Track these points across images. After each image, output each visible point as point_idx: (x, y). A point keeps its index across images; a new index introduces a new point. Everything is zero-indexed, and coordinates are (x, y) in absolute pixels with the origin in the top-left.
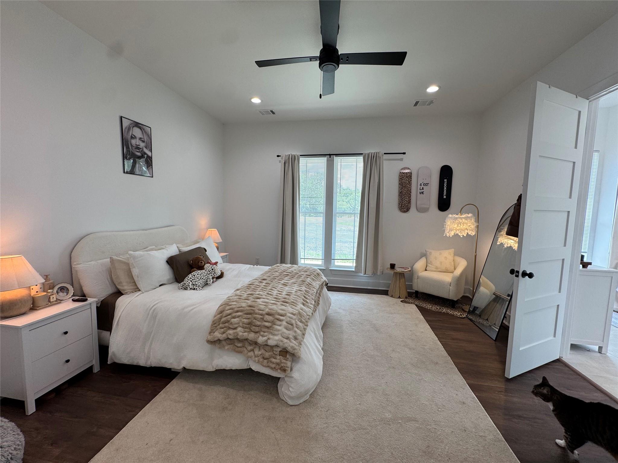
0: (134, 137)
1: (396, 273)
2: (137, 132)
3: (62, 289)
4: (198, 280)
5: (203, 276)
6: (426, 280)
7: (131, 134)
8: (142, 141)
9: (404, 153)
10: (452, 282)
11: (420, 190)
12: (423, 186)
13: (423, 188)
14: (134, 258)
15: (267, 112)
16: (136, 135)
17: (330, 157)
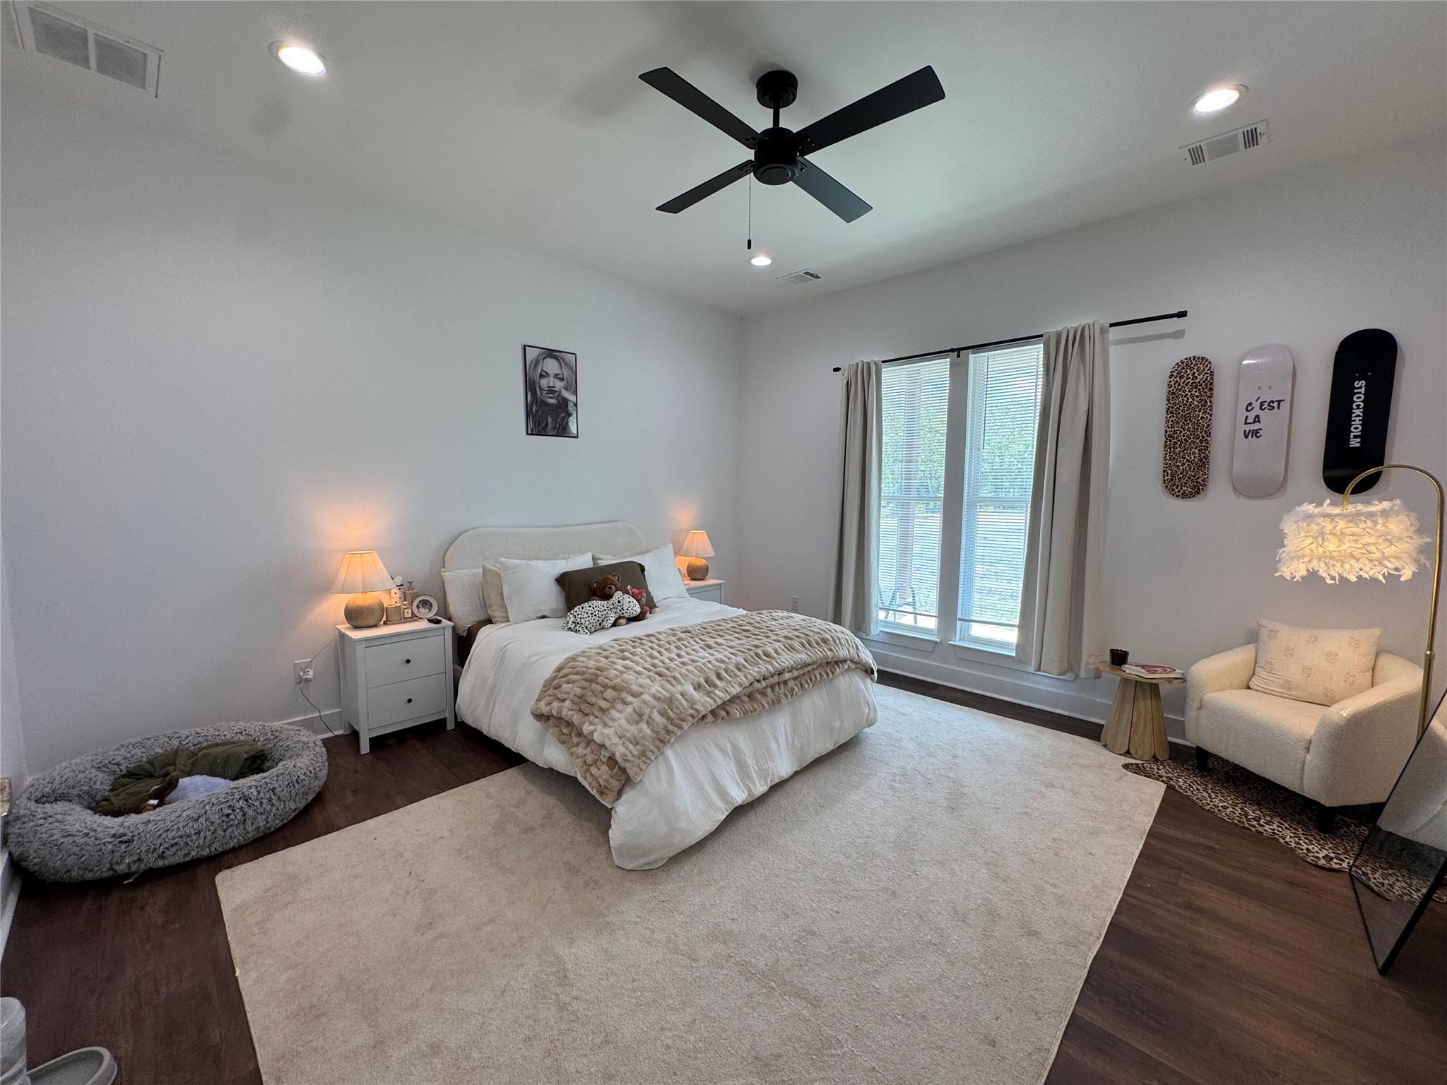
0: (544, 375)
1: (1125, 681)
2: (551, 366)
3: (426, 603)
4: (587, 616)
5: (597, 612)
6: (1226, 718)
7: (540, 370)
8: (560, 379)
9: (1183, 314)
10: (1313, 739)
11: (1246, 423)
12: (1257, 411)
13: (1257, 417)
14: (506, 568)
15: (799, 278)
16: (548, 371)
17: (958, 356)
